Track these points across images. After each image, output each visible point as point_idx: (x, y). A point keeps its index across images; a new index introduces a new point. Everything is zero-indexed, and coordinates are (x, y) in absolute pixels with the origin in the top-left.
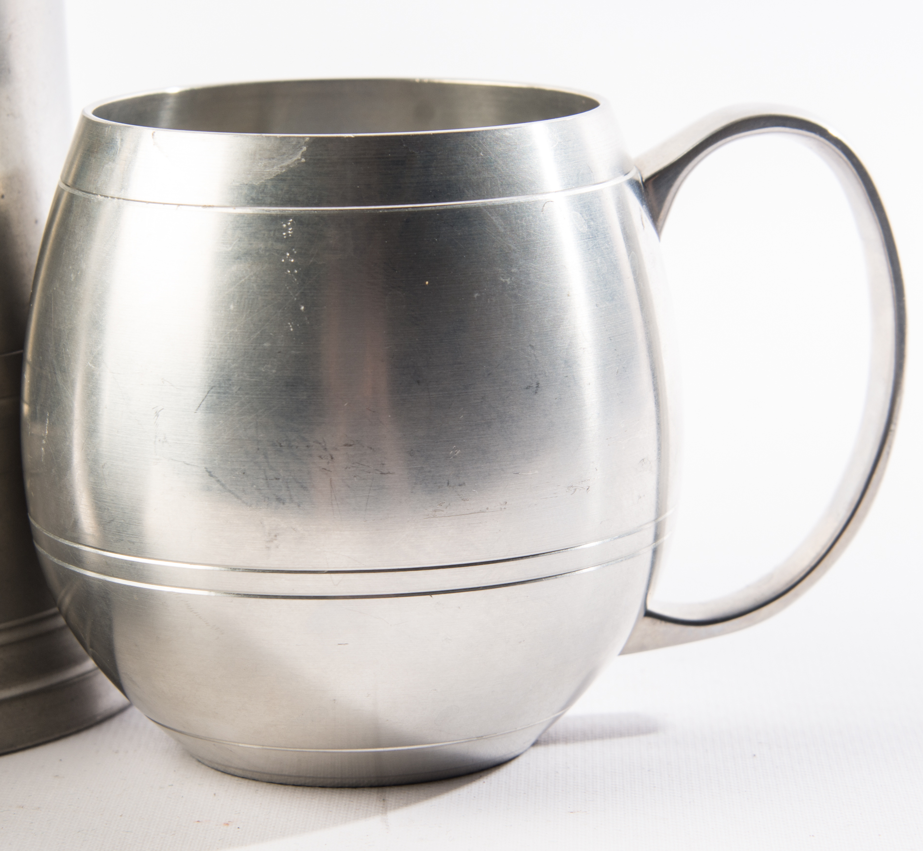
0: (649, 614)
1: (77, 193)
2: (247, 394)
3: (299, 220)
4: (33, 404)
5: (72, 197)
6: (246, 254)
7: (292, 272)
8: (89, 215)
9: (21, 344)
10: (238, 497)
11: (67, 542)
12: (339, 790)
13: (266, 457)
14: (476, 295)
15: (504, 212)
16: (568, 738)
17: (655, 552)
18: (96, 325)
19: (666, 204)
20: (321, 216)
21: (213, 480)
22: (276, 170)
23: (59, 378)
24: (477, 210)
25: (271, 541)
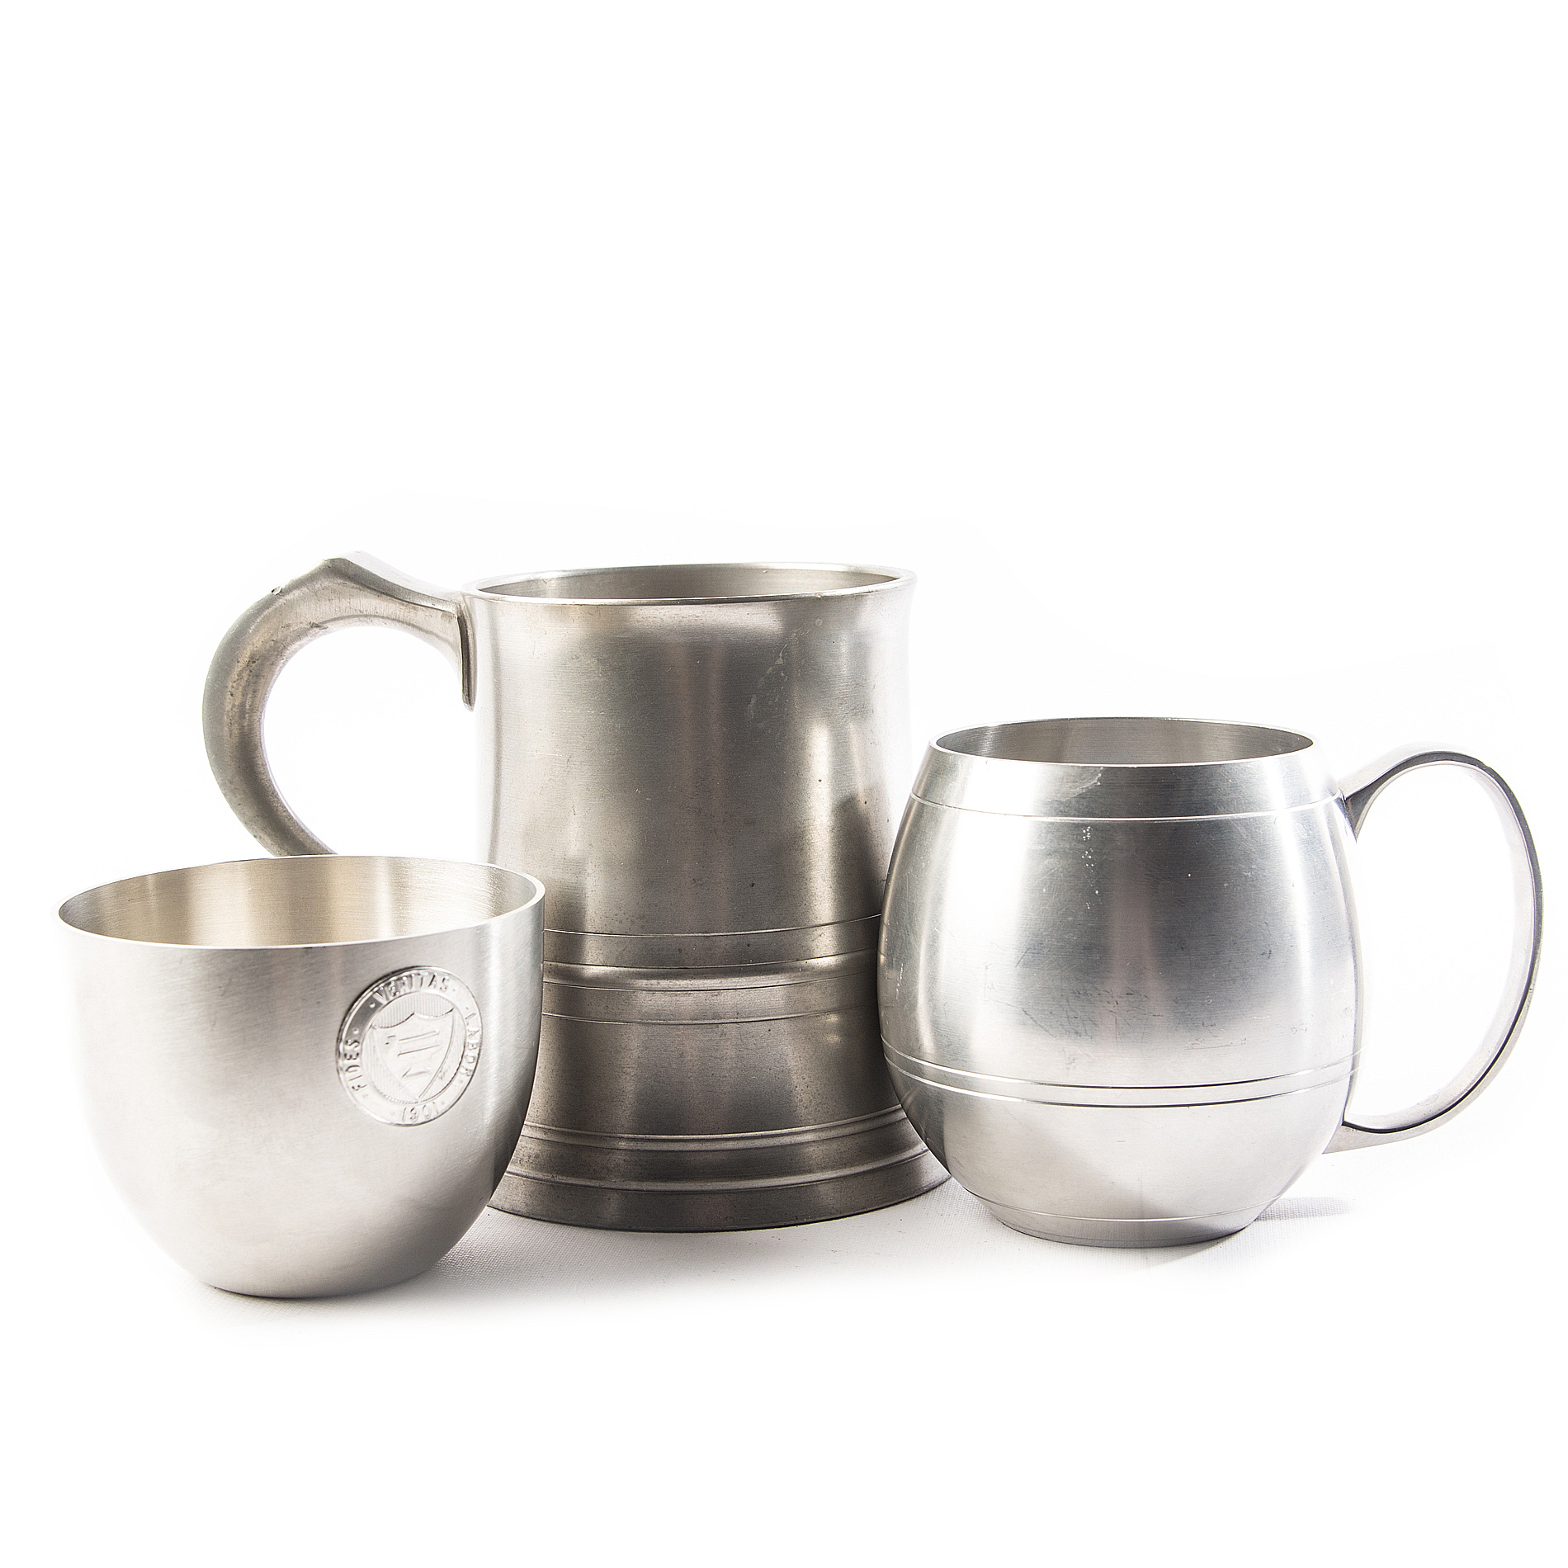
0: (1345, 1124)
1: (926, 803)
2: (1055, 954)
3: (1095, 827)
4: (889, 956)
5: (922, 806)
6: (1055, 851)
7: (1090, 865)
8: (935, 818)
9: (880, 910)
10: (1046, 1031)
11: (914, 1059)
12: (1112, 1249)
13: (1068, 1001)
14: (1225, 885)
15: (1245, 823)
16: (1281, 1215)
17: (1352, 1078)
18: (938, 900)
19: (1362, 816)
20: (1111, 825)
21: (1028, 1017)
22: (1078, 790)
23: (912, 938)
24: (1227, 822)
25: (1070, 1064)
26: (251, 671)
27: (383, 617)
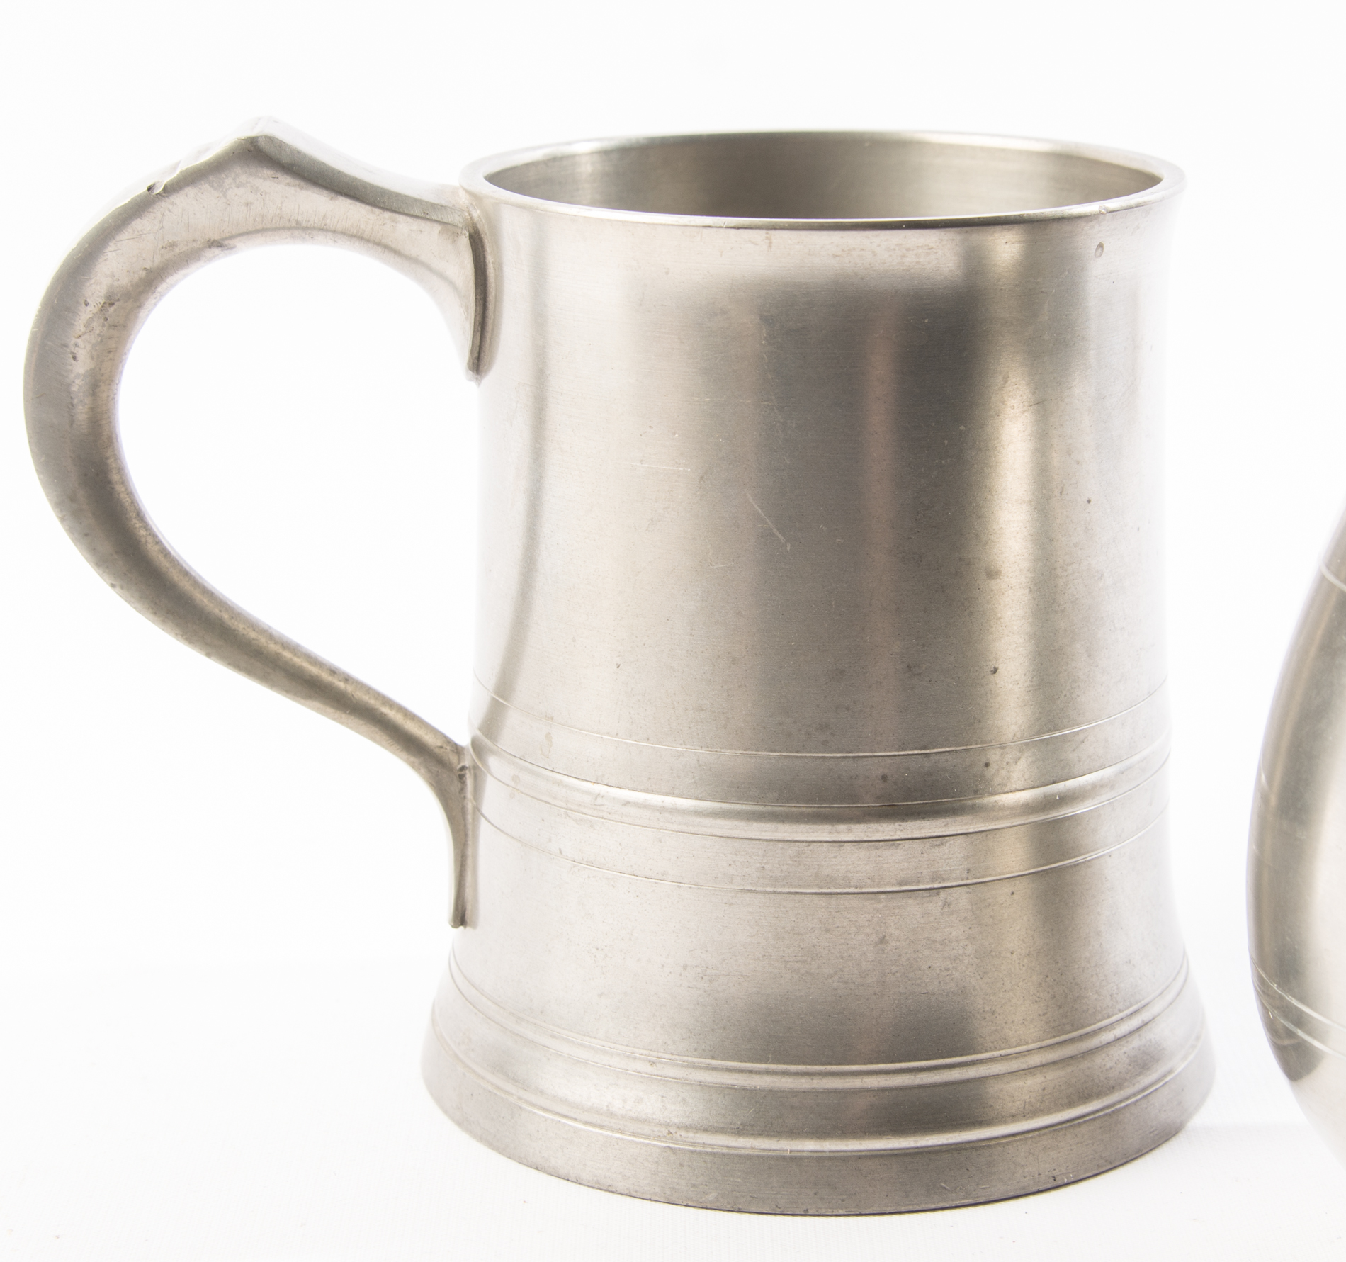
26: (106, 319)
27: (334, 232)
